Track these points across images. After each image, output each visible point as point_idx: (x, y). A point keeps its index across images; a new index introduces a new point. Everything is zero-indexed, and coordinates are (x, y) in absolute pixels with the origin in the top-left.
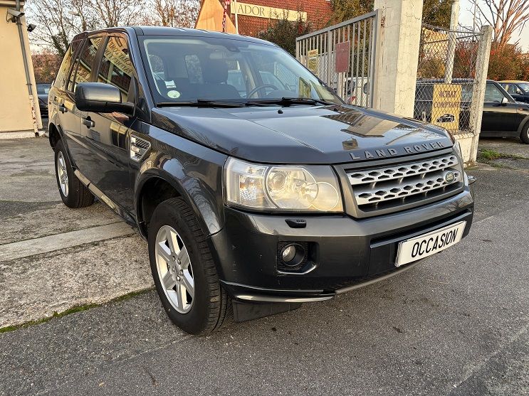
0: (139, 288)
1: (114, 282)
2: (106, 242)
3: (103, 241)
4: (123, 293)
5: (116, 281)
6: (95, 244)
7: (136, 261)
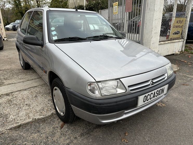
0: (25, 122)
1: (12, 118)
2: (13, 93)
3: (12, 93)
4: (15, 125)
5: (13, 117)
6: (7, 95)
7: (27, 105)
